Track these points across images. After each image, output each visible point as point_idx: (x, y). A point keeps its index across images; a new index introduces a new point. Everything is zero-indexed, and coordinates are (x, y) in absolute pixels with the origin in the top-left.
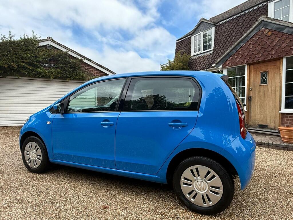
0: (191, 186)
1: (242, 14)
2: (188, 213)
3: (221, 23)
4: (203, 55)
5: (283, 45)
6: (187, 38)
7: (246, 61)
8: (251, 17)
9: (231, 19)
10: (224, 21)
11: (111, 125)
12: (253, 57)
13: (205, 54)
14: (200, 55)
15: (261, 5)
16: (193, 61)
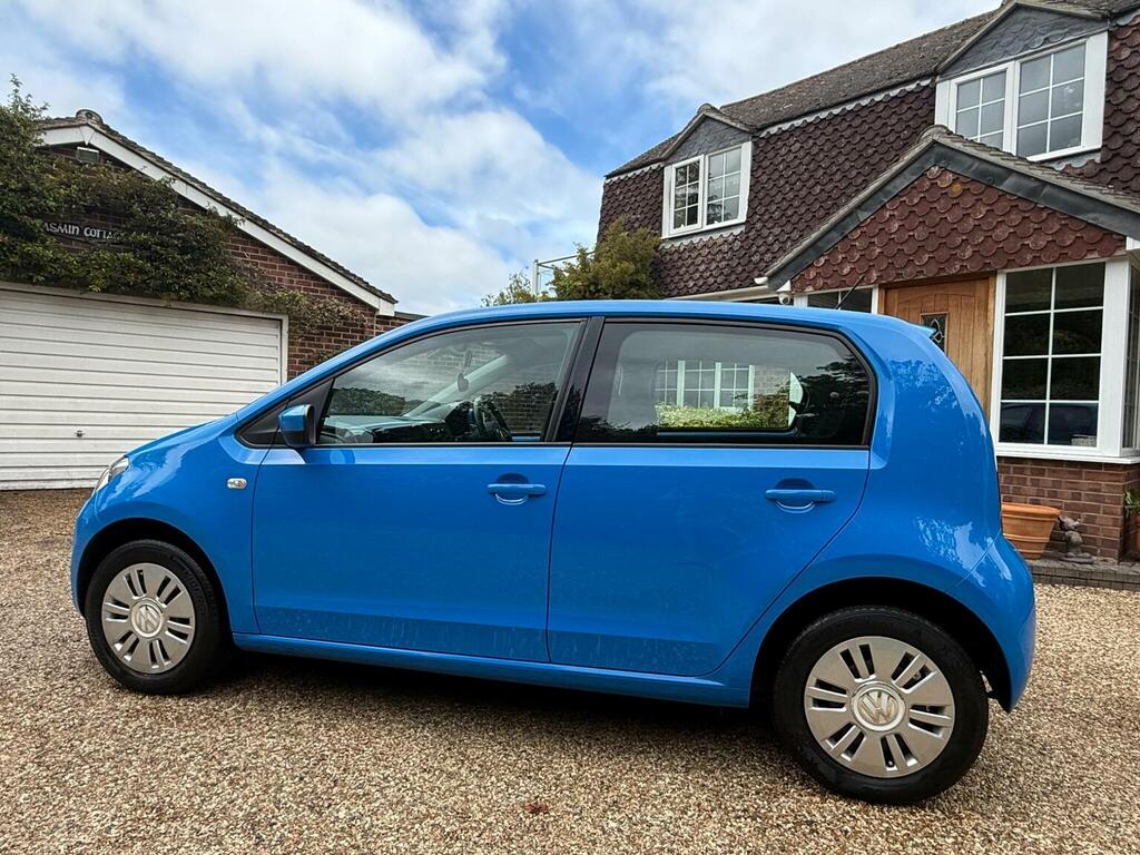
0: (844, 709)
1: (849, 107)
2: (834, 806)
3: (774, 130)
4: (706, 238)
5: (1002, 232)
6: (646, 169)
7: (875, 275)
8: (879, 123)
9: (810, 119)
10: (786, 126)
11: (533, 496)
12: (900, 262)
13: (716, 236)
14: (696, 240)
15: (912, 87)
16: (668, 257)
